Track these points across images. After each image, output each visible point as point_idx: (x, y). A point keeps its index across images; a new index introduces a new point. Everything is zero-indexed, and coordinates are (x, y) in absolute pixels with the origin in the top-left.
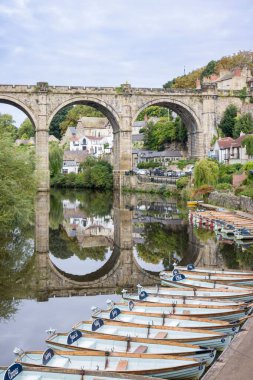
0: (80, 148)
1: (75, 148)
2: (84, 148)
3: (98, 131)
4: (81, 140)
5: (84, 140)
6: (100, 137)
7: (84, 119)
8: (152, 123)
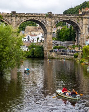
0: (27, 40)
1: (25, 40)
2: (29, 40)
3: (34, 32)
4: (27, 37)
6: (35, 35)
7: (28, 27)
8: (59, 29)
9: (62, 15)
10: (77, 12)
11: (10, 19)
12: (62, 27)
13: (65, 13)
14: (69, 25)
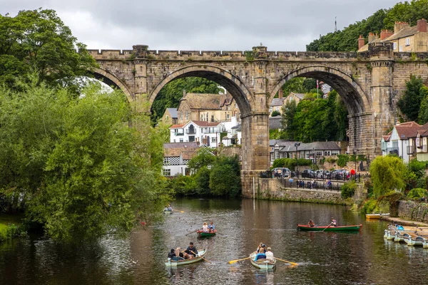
0: (186, 138)
1: (178, 139)
2: (192, 139)
3: (210, 113)
4: (187, 127)
5: (192, 128)
6: (214, 123)
7: (189, 97)
8: (294, 102)
9: (300, 54)
10: (353, 45)
11: (127, 70)
12: (302, 96)
13: (313, 48)
14: (326, 88)
